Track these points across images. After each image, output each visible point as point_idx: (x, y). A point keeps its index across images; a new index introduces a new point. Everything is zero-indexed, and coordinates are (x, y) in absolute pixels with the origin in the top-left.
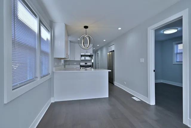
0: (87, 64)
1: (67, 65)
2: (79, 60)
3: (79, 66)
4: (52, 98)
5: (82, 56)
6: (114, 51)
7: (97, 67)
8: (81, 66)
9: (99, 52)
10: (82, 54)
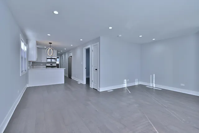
0: (52, 65)
1: (35, 65)
2: (46, 62)
3: (45, 66)
4: (27, 85)
5: (47, 58)
6: (71, 56)
7: (62, 67)
8: (47, 67)
9: (63, 56)
10: (47, 57)
